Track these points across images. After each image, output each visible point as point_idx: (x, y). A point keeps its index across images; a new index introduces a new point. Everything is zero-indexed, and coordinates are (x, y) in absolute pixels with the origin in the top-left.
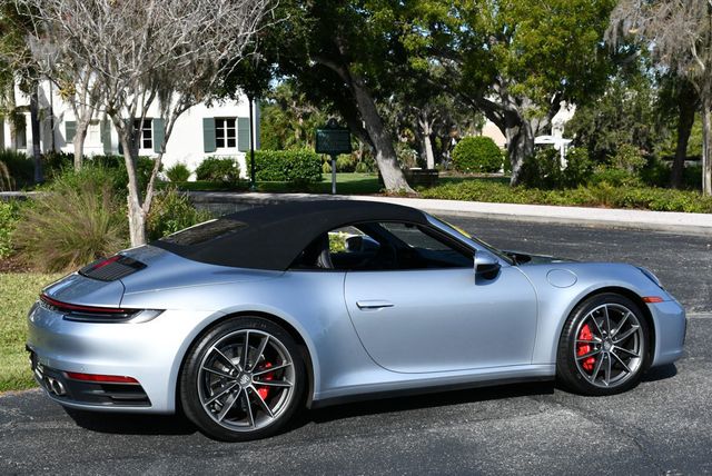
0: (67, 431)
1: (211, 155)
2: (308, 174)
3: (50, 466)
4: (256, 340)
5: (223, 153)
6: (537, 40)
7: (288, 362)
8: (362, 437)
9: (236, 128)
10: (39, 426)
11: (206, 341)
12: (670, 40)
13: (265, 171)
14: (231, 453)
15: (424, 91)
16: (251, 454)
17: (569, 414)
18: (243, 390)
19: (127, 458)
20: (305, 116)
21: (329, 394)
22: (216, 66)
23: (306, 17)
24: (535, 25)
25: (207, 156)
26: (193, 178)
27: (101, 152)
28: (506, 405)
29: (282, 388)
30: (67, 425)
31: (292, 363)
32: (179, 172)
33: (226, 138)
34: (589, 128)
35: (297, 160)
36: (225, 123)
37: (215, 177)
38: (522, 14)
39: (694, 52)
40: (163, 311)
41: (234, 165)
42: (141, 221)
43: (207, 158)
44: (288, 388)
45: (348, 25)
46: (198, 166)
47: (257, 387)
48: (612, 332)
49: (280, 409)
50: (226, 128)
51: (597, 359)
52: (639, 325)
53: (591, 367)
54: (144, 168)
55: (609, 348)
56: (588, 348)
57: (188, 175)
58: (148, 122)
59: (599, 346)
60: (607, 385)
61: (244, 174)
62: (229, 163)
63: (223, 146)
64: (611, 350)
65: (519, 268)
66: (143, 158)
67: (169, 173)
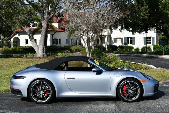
2: (167, 50)
5: (148, 45)
9: (151, 39)
13: (157, 49)
26: (140, 51)
27: (121, 45)
32: (137, 49)
37: (145, 50)
40: (26, 77)
41: (150, 48)
43: (144, 46)
46: (142, 48)
48: (132, 88)
49: (48, 98)
50: (149, 39)
51: (127, 94)
52: (139, 87)
53: (126, 95)
54: (129, 48)
55: (131, 91)
56: (125, 91)
57: (139, 50)
58: (131, 38)
59: (128, 91)
60: (129, 100)
61: (152, 50)
62: (149, 47)
63: (148, 43)
64: (131, 92)
65: (108, 72)
66: (129, 46)
67: (135, 50)
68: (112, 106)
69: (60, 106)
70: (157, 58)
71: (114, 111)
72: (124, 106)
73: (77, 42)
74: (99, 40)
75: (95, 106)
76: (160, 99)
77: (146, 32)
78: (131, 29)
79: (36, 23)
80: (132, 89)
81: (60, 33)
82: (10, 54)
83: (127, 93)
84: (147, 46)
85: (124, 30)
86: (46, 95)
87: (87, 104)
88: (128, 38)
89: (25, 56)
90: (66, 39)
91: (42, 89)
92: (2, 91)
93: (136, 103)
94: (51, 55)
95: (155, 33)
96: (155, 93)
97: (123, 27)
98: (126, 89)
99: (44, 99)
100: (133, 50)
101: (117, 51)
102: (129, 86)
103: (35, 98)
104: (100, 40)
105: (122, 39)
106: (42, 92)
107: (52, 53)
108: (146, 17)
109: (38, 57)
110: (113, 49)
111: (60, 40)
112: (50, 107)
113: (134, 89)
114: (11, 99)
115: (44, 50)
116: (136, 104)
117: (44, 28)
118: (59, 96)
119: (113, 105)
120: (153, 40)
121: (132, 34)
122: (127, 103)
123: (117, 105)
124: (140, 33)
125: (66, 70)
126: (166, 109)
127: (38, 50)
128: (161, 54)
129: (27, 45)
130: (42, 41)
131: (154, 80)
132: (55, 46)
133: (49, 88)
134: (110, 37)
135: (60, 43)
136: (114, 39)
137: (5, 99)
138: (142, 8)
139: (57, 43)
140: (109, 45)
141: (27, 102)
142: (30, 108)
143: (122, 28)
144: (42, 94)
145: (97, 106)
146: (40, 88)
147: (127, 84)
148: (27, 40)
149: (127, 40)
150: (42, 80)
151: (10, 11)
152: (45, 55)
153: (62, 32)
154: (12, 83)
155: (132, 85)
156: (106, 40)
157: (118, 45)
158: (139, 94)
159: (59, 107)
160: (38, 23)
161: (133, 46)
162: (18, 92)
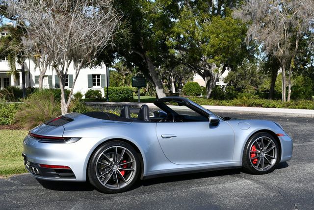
0: (39, 189)
1: (91, 88)
2: (128, 96)
3: (33, 204)
4: (120, 151)
5: (95, 88)
6: (218, 42)
7: (133, 160)
8: (164, 191)
9: (100, 78)
10: (27, 187)
11: (99, 150)
12: (270, 42)
13: (112, 95)
14: (109, 198)
15: (174, 63)
16: (118, 199)
17: (249, 182)
18: (114, 172)
19: (65, 200)
20: (126, 75)
21: (150, 173)
22: (96, 48)
23: (130, 33)
24: (217, 37)
25: (89, 89)
26: (84, 97)
27: (48, 87)
28: (222, 179)
29: (130, 171)
30: (39, 188)
31: (135, 161)
32: (79, 95)
33: (96, 82)
34: (234, 79)
35: (124, 91)
36: (96, 76)
37: (92, 97)
38: (212, 33)
39: (279, 47)
40: (80, 138)
41: (100, 93)
42: (66, 109)
44: (133, 171)
45: (145, 37)
46: (86, 93)
47: (120, 170)
48: (265, 148)
49: (130, 180)
50: (96, 78)
52: (275, 146)
56: (255, 155)
57: (82, 96)
59: (259, 154)
60: (262, 170)
61: (103, 96)
62: (98, 92)
63: (95, 85)
64: (264, 156)
65: (227, 122)
67: (75, 96)
80: (265, 151)
83: (259, 158)
98: (257, 151)
103: (103, 182)
105: (50, 77)
106: (116, 168)
120: (103, 80)
134: (28, 74)
136: (36, 77)
144: (117, 171)
149: (60, 79)
158: (275, 158)
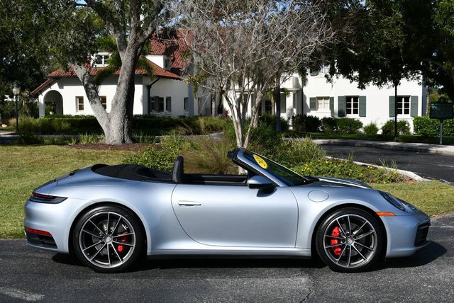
1: (393, 118)
2: (452, 132)
5: (401, 117)
7: (132, 233)
9: (410, 102)
13: (425, 129)
23: (400, 34)
26: (380, 132)
27: (329, 115)
32: (372, 128)
36: (403, 99)
37: (393, 129)
40: (66, 198)
41: (406, 125)
43: (389, 120)
46: (384, 125)
47: (115, 244)
48: (355, 233)
49: (126, 258)
50: (403, 102)
51: (342, 249)
52: (374, 231)
53: (339, 253)
54: (350, 126)
55: (351, 243)
56: (336, 241)
57: (377, 130)
58: (356, 98)
59: (344, 240)
60: (348, 266)
61: (412, 131)
62: (404, 123)
63: (401, 113)
64: (353, 245)
65: (291, 188)
66: (350, 119)
67: (366, 129)
68: (299, 282)
69: (156, 281)
70: (425, 151)
71: (304, 296)
72: (331, 282)
73: (213, 107)
74: (270, 102)
75: (251, 281)
76: (432, 266)
77: (396, 84)
78: (356, 74)
79: (106, 54)
80: (355, 237)
81: (168, 81)
82: (35, 136)
83: (342, 247)
84: (398, 121)
85: (337, 78)
86: (120, 248)
87: (231, 275)
88: (348, 98)
89: (74, 142)
90: (185, 99)
91: (109, 233)
92: (5, 233)
93: (365, 274)
94: (143, 139)
95: (421, 87)
96: (418, 248)
97: (336, 68)
98: (340, 236)
99: (114, 260)
100: (361, 130)
101: (319, 131)
102: (348, 228)
103: (89, 257)
104: (272, 101)
105: (332, 99)
106: (109, 241)
107: (145, 134)
108: (397, 43)
109: (109, 145)
110: (307, 125)
111: (169, 99)
112: (130, 283)
113: (362, 236)
114: (25, 257)
115: (124, 127)
116: (365, 276)
117: (125, 68)
118: (157, 252)
119: (303, 280)
120: (415, 105)
121: (359, 87)
122: (340, 275)
123: (314, 278)
124: (379, 84)
125: (176, 181)
126: (447, 294)
127: (108, 127)
128: (435, 142)
129: (80, 113)
130: (119, 103)
131: (416, 213)
132: (153, 117)
133: (128, 230)
134: (299, 95)
135: (169, 108)
136: (311, 99)
137: (11, 257)
138: (387, 19)
139: (161, 109)
140: (298, 115)
141: (69, 266)
142: (76, 282)
143: (332, 72)
144: (110, 245)
145: (259, 281)
146: (106, 228)
147: (343, 221)
148: (80, 99)
149: (344, 102)
150: (111, 207)
151: (35, 20)
152: (128, 140)
153: (174, 78)
154: (29, 215)
155: (355, 225)
156: (289, 101)
157: (321, 117)
158: (374, 249)
159: (154, 282)
160: (110, 55)
161: (362, 120)
162: (45, 238)
